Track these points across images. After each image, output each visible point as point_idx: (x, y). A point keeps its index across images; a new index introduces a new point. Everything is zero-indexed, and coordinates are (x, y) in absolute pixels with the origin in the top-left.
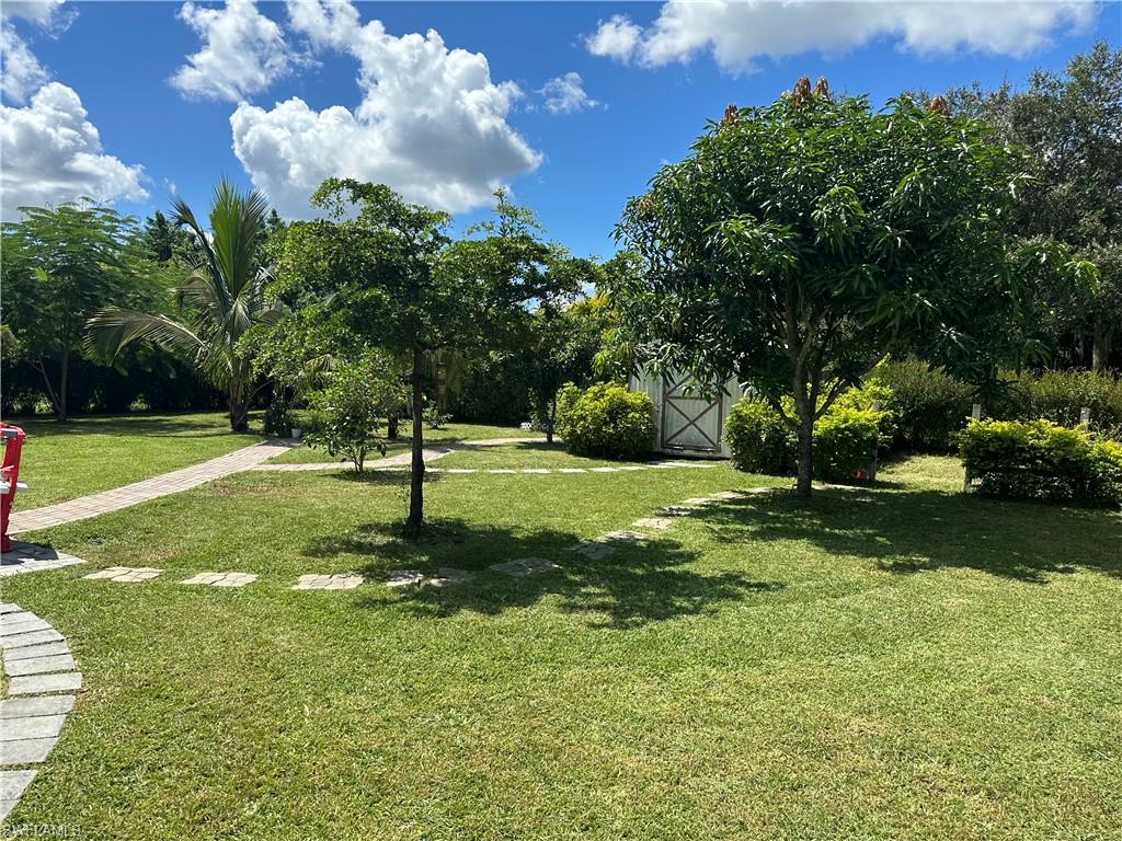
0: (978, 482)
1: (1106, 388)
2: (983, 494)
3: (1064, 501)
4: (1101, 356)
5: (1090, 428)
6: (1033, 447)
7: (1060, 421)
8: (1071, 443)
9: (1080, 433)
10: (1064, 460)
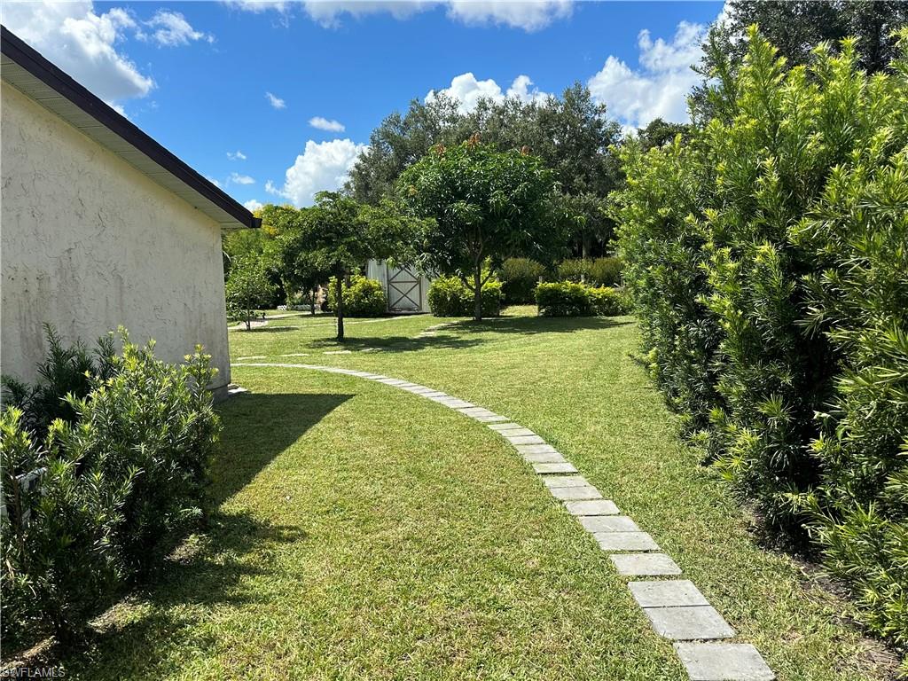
0: (544, 310)
1: (590, 267)
2: (546, 315)
3: (578, 315)
4: (586, 251)
5: (585, 283)
6: (564, 293)
7: (573, 280)
8: (578, 290)
9: (581, 286)
10: (576, 297)
